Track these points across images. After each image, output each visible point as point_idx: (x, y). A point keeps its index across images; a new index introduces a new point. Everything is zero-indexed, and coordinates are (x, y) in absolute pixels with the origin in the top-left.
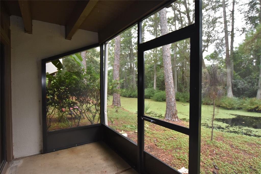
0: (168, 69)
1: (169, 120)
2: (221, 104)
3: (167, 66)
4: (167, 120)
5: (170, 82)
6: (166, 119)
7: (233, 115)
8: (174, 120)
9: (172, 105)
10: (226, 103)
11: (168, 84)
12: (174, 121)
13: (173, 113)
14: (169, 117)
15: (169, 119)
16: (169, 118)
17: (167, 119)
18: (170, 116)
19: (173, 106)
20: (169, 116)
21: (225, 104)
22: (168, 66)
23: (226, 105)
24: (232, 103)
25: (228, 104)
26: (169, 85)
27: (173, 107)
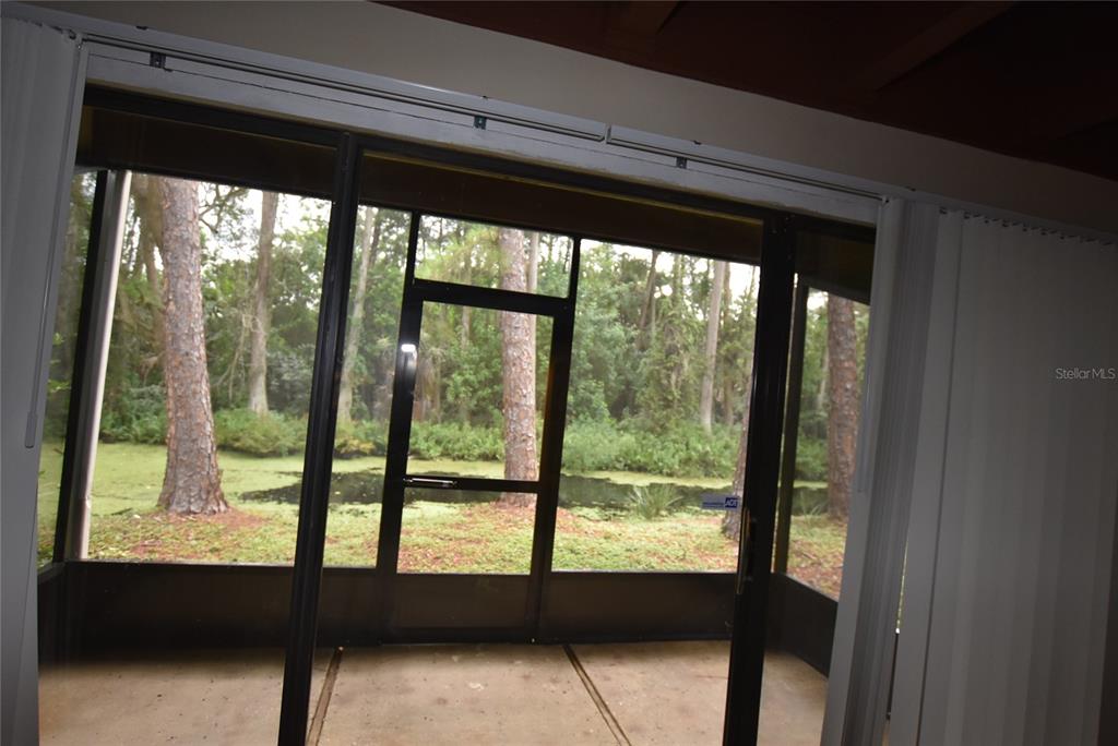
0: (191, 299)
1: (195, 513)
2: (237, 440)
3: (187, 287)
4: (183, 512)
5: (196, 354)
6: (180, 510)
7: (288, 474)
8: (216, 509)
9: (206, 450)
10: (257, 434)
11: (187, 363)
12: (214, 512)
13: (207, 482)
14: (192, 500)
15: (193, 508)
16: (190, 503)
17: (184, 509)
18: (199, 494)
19: (209, 451)
20: (192, 494)
21: (252, 438)
22: (192, 287)
23: (256, 440)
24: (275, 433)
25: (263, 438)
26: (191, 366)
27: (210, 457)
